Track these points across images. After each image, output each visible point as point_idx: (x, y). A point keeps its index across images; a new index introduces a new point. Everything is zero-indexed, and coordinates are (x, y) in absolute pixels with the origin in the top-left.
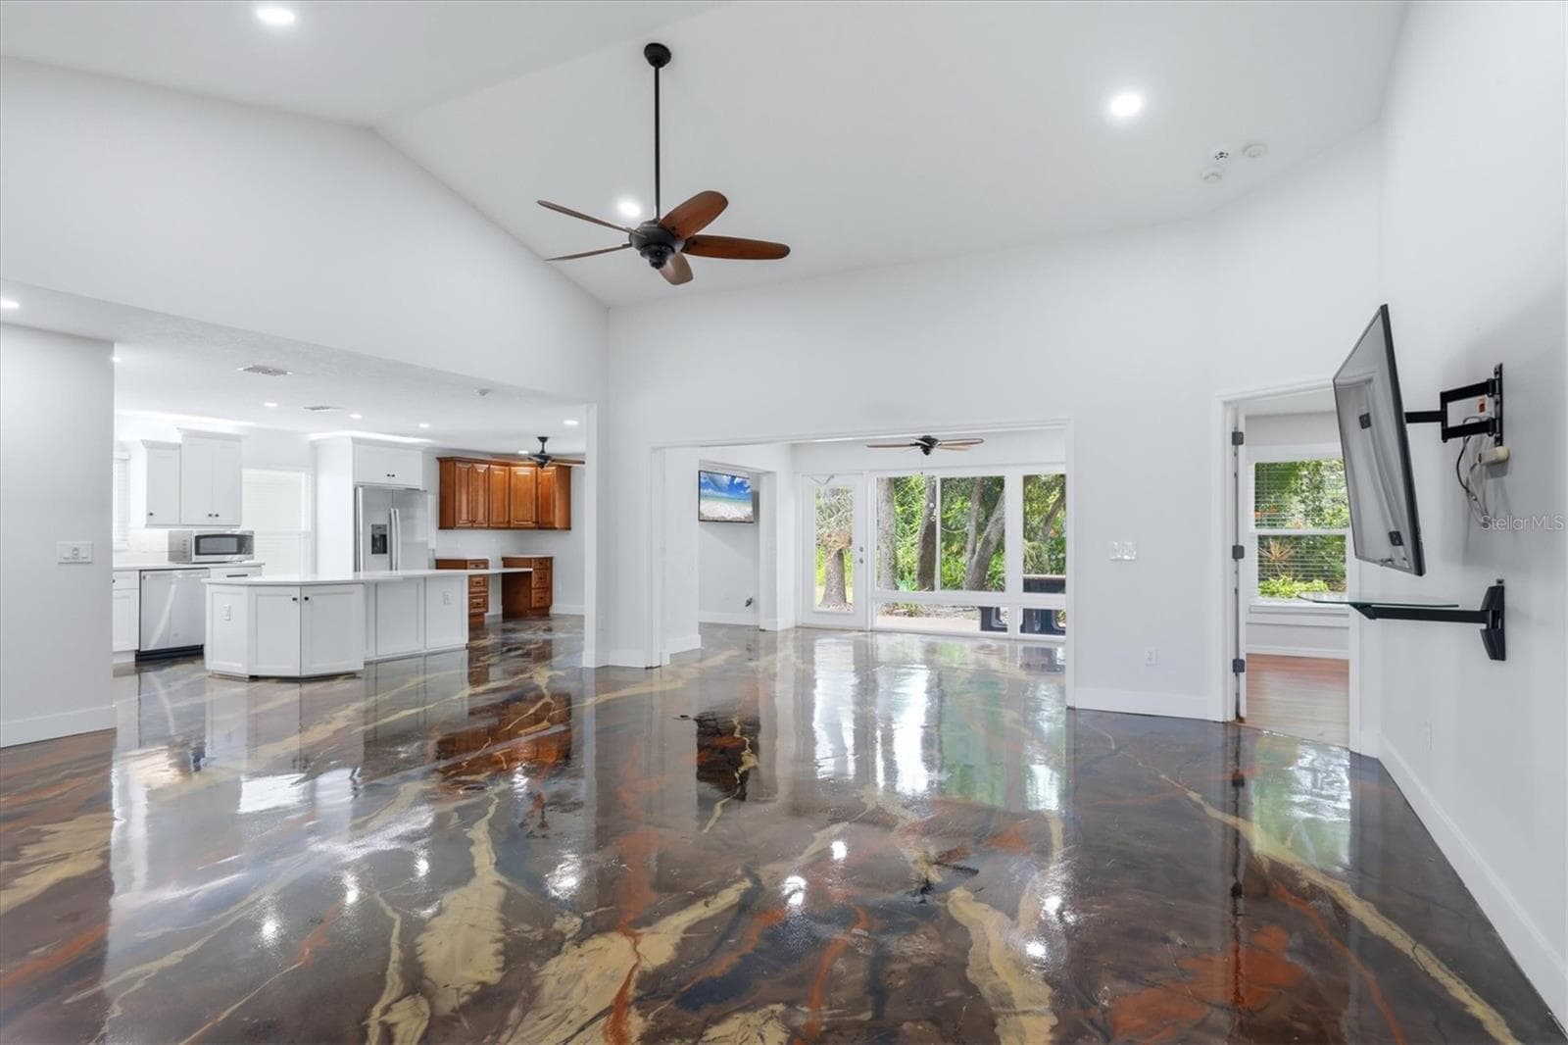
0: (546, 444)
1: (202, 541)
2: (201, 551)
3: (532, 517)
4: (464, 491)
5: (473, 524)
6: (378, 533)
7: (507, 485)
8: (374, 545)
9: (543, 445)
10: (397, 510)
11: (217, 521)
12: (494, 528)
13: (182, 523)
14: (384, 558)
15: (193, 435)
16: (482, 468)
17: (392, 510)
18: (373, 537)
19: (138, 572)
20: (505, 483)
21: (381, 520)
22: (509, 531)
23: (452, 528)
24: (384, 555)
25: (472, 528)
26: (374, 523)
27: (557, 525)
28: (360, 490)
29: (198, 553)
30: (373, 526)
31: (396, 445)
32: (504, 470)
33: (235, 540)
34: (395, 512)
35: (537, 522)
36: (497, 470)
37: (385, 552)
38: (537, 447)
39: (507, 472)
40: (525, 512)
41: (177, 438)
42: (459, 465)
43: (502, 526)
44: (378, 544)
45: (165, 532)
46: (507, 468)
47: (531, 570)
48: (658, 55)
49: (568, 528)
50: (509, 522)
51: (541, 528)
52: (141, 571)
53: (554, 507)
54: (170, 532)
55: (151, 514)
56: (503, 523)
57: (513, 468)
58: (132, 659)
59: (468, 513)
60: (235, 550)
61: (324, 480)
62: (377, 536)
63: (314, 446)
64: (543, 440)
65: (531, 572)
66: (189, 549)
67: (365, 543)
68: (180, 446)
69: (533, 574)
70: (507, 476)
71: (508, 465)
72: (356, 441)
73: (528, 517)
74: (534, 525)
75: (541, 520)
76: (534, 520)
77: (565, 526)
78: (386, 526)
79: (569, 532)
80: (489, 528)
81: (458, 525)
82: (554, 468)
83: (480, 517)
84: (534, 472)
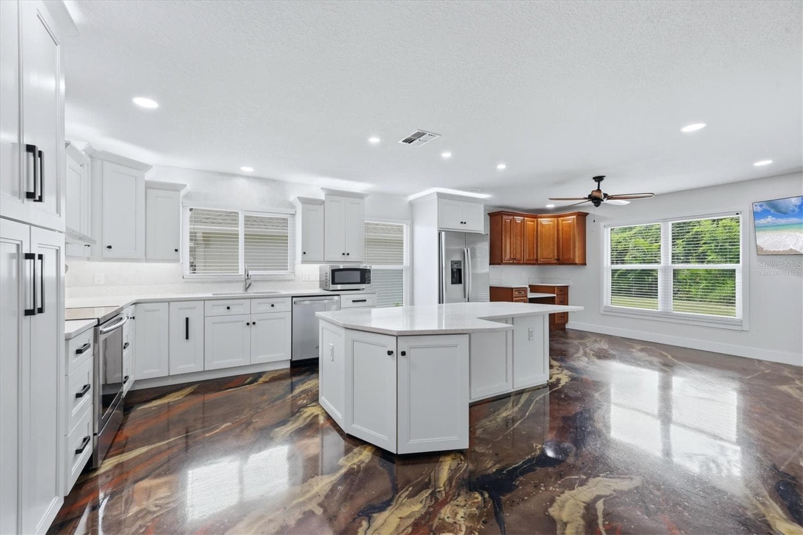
0: (601, 183)
1: (336, 273)
2: (336, 281)
3: (554, 256)
4: (508, 236)
5: (515, 262)
6: (455, 266)
7: (535, 233)
8: (453, 277)
9: (599, 184)
11: (347, 258)
12: (527, 264)
13: (325, 260)
14: (459, 287)
15: (332, 193)
16: (519, 219)
18: (452, 270)
19: (291, 298)
20: (534, 231)
21: (457, 258)
22: (536, 266)
23: (500, 264)
24: (460, 284)
25: (513, 264)
26: (453, 260)
27: (577, 261)
28: (443, 233)
29: (334, 283)
30: (452, 262)
31: (468, 200)
32: (533, 222)
33: (358, 273)
34: (467, 249)
35: (558, 259)
36: (529, 222)
37: (460, 282)
39: (536, 222)
40: (548, 251)
41: (322, 196)
42: (505, 217)
43: (532, 262)
44: (455, 275)
45: (316, 267)
46: (536, 220)
47: (555, 295)
49: (585, 264)
50: (537, 260)
51: (560, 264)
52: (292, 297)
53: (574, 247)
54: (320, 267)
55: (304, 253)
56: (533, 260)
57: (539, 220)
58: (288, 366)
59: (510, 254)
60: (359, 281)
61: (418, 229)
62: (455, 270)
63: (412, 205)
64: (599, 179)
65: (554, 297)
66: (328, 280)
67: (447, 275)
68: (324, 202)
69: (556, 298)
70: (535, 225)
71: (536, 217)
72: (440, 196)
73: (551, 256)
74: (556, 261)
75: (561, 258)
76: (556, 258)
77: (581, 263)
78: (461, 261)
79: (584, 267)
80: (524, 264)
81: (504, 262)
82: (575, 217)
83: (518, 257)
84: (556, 222)
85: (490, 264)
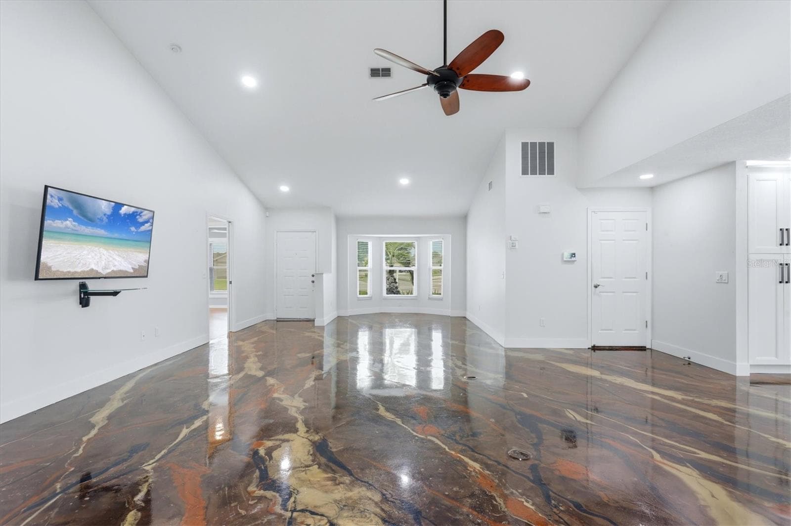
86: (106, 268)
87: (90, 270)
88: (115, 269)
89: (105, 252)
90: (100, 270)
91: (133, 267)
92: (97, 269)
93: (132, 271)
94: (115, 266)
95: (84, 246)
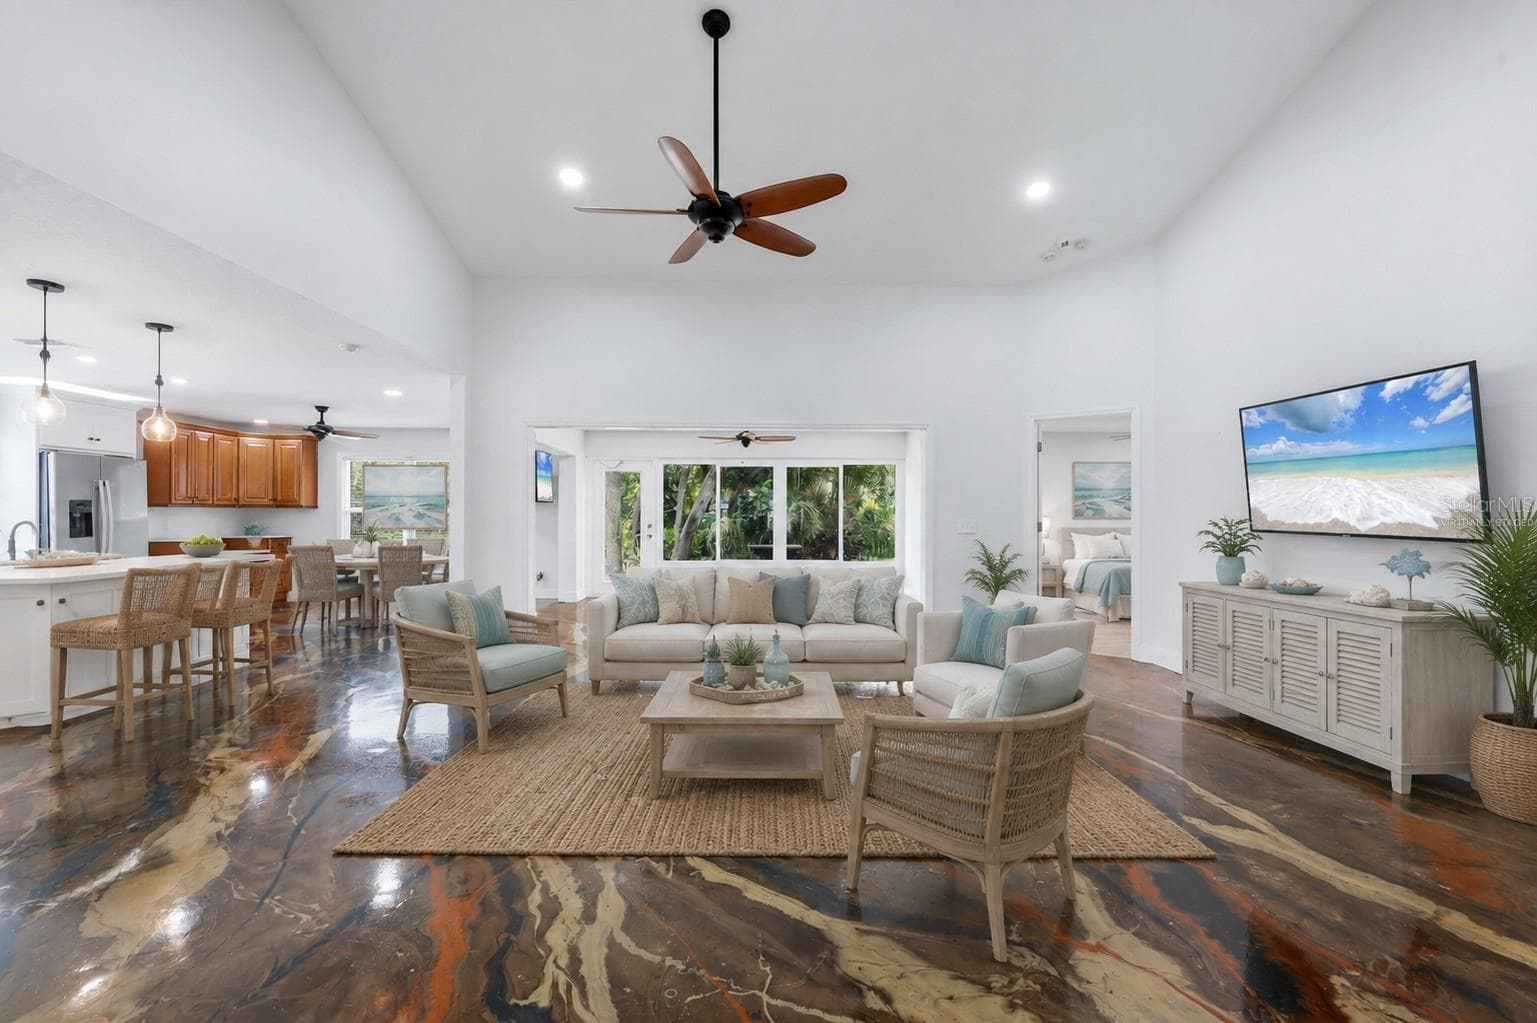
3: (268, 496)
4: (182, 462)
5: (195, 501)
6: (78, 509)
7: (235, 460)
8: (72, 525)
9: (322, 415)
10: (107, 483)
12: (218, 506)
14: (89, 541)
16: (205, 437)
17: (101, 483)
18: (71, 516)
20: (232, 456)
21: (83, 495)
22: (236, 509)
23: (166, 506)
24: (89, 538)
25: (193, 505)
26: (73, 498)
27: (303, 503)
28: (52, 456)
30: (70, 501)
31: (103, 403)
32: (232, 441)
34: (104, 484)
35: (274, 500)
36: (224, 443)
37: (89, 533)
38: (313, 418)
39: (235, 443)
40: (257, 487)
44: (79, 524)
46: (236, 439)
47: (268, 552)
48: (716, 24)
49: (316, 507)
50: (237, 500)
51: (278, 506)
53: (300, 483)
56: (229, 500)
57: (241, 438)
59: (187, 488)
62: (77, 515)
67: (58, 521)
70: (235, 447)
71: (236, 435)
73: (262, 495)
74: (272, 503)
75: (279, 498)
76: (270, 497)
77: (309, 505)
78: (91, 502)
79: (316, 510)
80: (213, 505)
81: (173, 501)
82: (300, 441)
83: (203, 494)
84: (271, 446)
85: (149, 505)
86: (1366, 518)
87: (1331, 522)
88: (1389, 520)
89: (1360, 485)
90: (1352, 522)
91: (1435, 515)
92: (1346, 520)
93: (1434, 525)
94: (1385, 513)
95: (1314, 478)
